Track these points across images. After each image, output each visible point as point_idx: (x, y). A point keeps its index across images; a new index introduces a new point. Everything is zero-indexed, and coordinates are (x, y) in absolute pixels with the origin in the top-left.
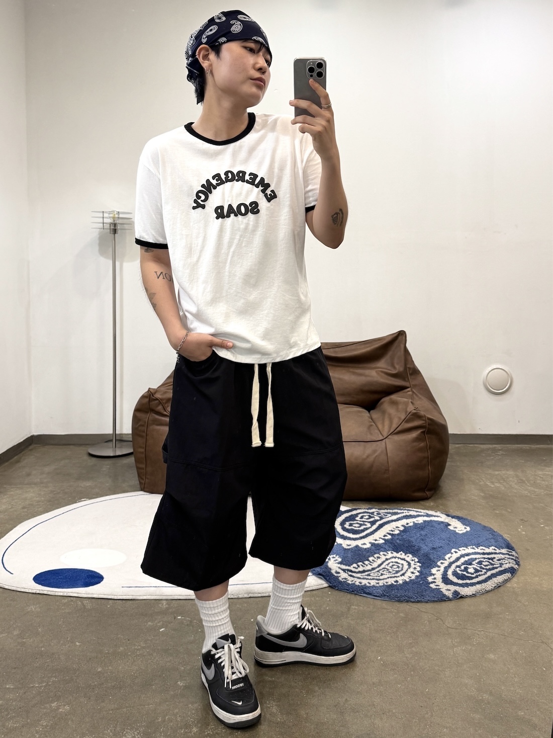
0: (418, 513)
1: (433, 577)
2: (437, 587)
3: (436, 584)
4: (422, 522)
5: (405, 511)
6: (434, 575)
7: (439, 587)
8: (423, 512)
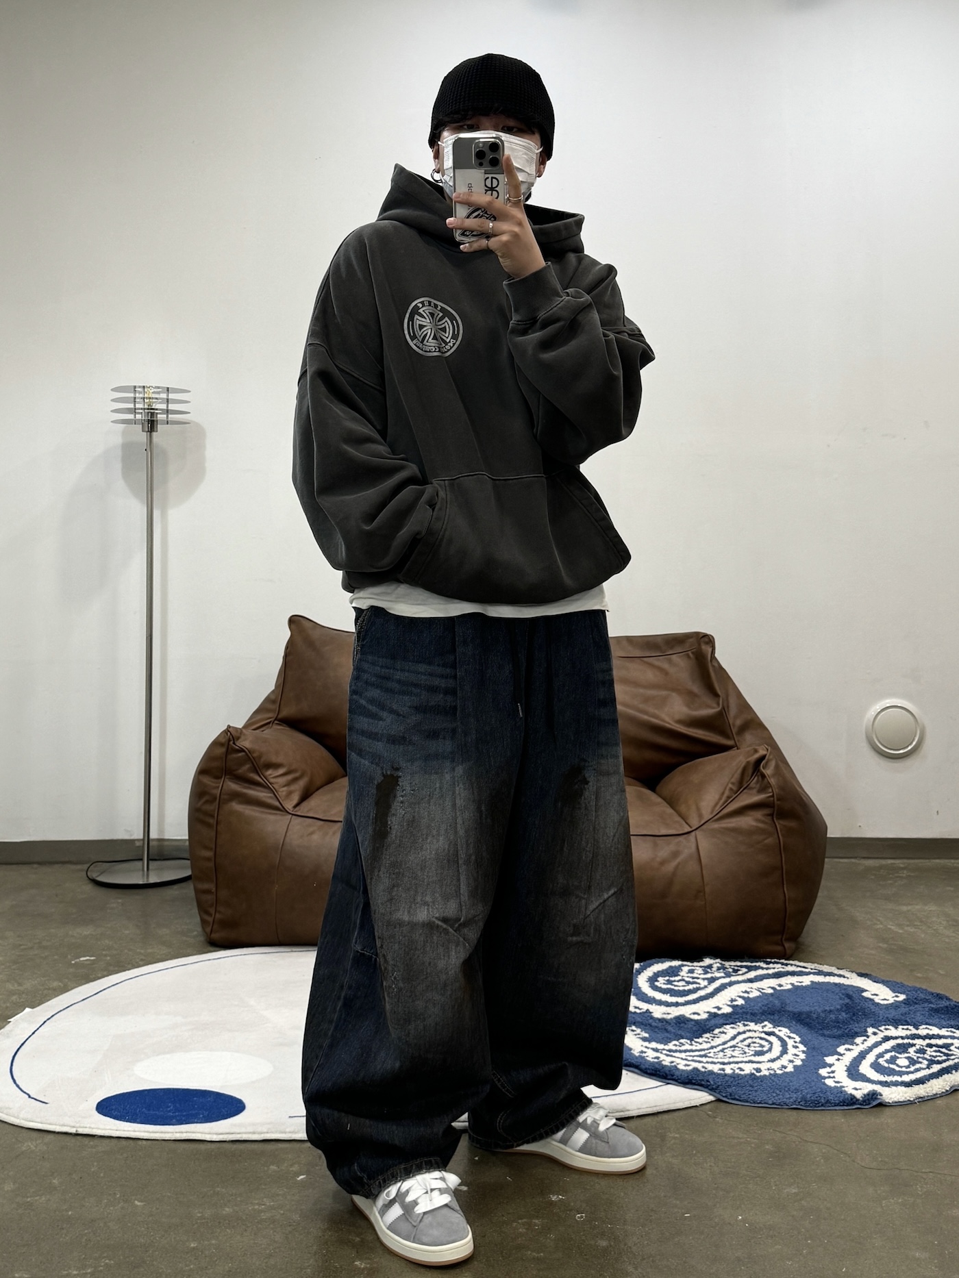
0: (799, 969)
1: (828, 1069)
2: (838, 1085)
3: (836, 1080)
4: (809, 983)
5: (775, 965)
6: (830, 1066)
7: (841, 1084)
8: (810, 966)
